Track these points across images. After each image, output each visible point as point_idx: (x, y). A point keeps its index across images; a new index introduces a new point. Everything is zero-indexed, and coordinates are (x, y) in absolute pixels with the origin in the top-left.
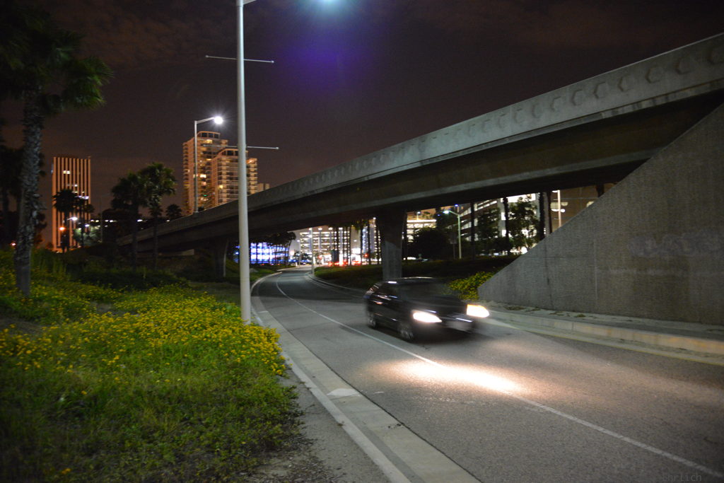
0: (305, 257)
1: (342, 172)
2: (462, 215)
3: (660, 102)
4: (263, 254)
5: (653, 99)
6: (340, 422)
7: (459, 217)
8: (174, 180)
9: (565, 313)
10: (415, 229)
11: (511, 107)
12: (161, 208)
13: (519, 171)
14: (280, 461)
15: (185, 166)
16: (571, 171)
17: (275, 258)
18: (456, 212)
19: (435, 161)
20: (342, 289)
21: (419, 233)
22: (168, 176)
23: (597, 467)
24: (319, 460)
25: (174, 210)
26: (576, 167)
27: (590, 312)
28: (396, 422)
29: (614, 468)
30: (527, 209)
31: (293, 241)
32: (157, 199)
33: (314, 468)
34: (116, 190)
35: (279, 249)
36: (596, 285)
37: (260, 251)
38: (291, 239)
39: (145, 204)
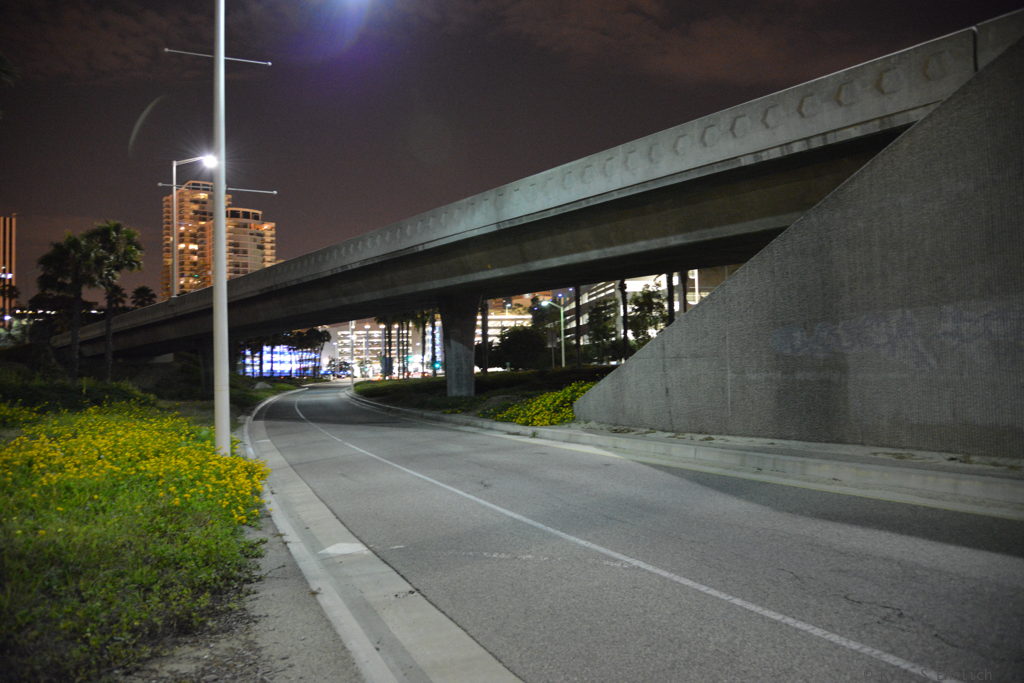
0: (344, 367)
1: (387, 238)
2: (567, 309)
3: (816, 144)
4: (281, 362)
5: (807, 139)
6: (315, 589)
7: (562, 312)
8: (138, 247)
9: (688, 435)
10: (503, 328)
11: (620, 148)
12: (124, 292)
13: (634, 240)
14: (192, 649)
15: (165, 232)
16: (702, 239)
17: (300, 369)
18: (560, 304)
19: (517, 223)
20: (389, 409)
21: (508, 334)
22: (130, 241)
23: (685, 642)
24: (258, 646)
25: (144, 295)
26: (709, 234)
27: (721, 434)
28: (410, 588)
29: (710, 642)
30: (655, 300)
31: (326, 343)
32: (112, 275)
33: (243, 658)
34: (46, 261)
35: (306, 356)
36: (729, 395)
37: (276, 357)
38: (324, 341)
39: (91, 283)
